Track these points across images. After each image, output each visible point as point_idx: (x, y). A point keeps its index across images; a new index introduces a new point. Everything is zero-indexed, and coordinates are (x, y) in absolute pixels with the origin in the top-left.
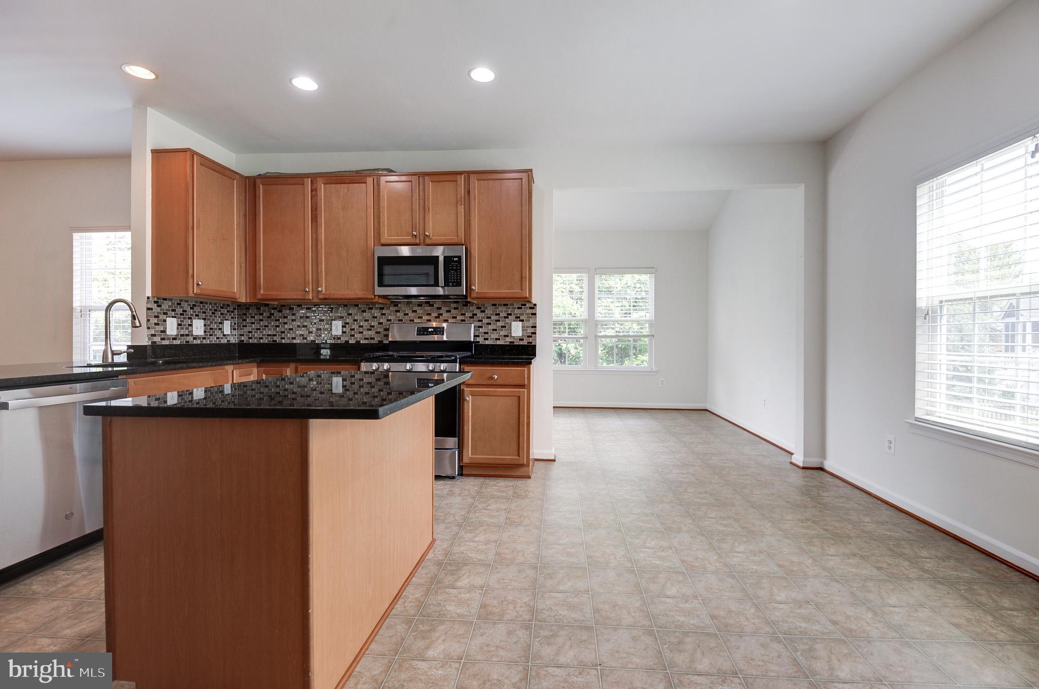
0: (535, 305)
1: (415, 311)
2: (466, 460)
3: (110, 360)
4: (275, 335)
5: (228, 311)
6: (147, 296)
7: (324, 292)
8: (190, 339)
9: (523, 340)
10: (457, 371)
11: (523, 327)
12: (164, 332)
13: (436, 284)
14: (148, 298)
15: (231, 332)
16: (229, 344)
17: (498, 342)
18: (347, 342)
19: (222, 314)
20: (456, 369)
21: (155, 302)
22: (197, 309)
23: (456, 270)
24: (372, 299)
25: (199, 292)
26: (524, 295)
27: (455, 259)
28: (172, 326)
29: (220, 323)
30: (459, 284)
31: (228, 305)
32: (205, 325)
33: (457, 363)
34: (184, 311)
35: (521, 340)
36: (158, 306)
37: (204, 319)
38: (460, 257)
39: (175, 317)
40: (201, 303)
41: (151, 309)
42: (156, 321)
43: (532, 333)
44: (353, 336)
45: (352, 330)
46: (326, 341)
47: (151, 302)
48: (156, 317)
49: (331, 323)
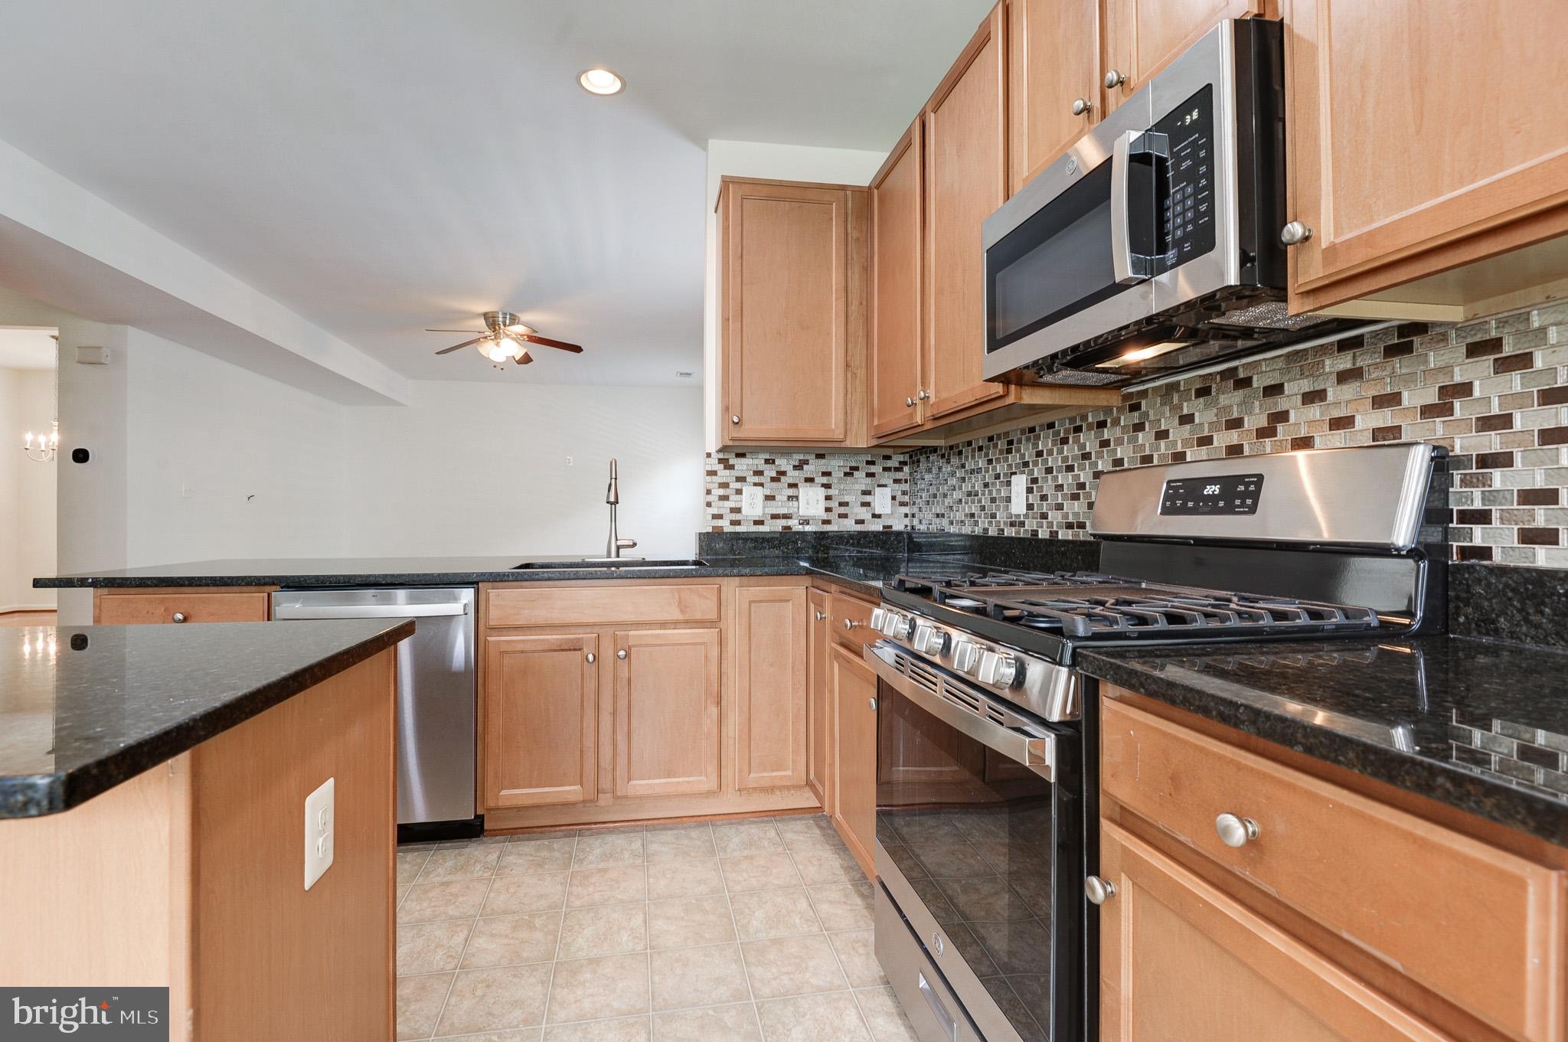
4: (943, 515)
5: (886, 469)
6: (707, 450)
7: (932, 400)
8: (793, 523)
12: (738, 510)
14: (709, 455)
15: (892, 510)
16: (888, 531)
19: (870, 475)
21: (720, 461)
22: (809, 470)
28: (753, 502)
29: (866, 492)
32: (828, 498)
34: (779, 473)
36: (727, 467)
37: (827, 486)
39: (762, 485)
40: (820, 455)
41: (714, 473)
42: (721, 492)
44: (1044, 516)
45: (1044, 498)
46: (1003, 530)
47: (714, 460)
48: (724, 485)
49: (1009, 483)
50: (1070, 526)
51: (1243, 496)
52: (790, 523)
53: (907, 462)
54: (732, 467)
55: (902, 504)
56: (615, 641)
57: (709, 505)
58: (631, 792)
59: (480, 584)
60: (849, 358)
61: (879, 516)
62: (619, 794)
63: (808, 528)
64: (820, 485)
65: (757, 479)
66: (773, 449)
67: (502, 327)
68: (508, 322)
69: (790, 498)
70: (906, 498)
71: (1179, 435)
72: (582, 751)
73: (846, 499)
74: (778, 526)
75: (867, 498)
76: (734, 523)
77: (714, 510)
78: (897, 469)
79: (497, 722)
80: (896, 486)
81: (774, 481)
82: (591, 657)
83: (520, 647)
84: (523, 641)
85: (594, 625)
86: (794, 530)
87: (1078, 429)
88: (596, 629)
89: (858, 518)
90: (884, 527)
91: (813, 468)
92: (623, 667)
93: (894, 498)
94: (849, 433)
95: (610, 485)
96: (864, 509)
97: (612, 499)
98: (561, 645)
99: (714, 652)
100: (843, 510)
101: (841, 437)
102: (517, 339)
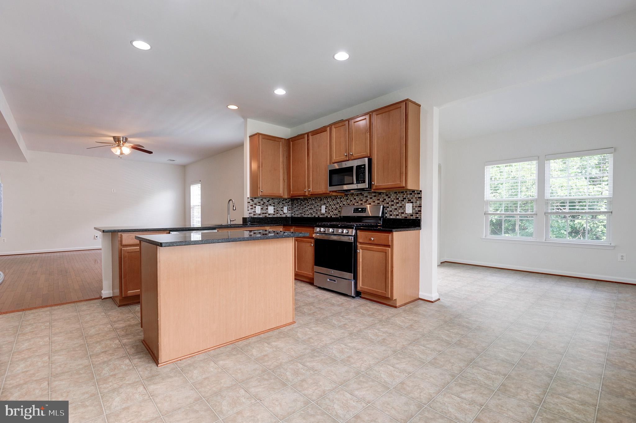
0: (421, 191)
1: (355, 199)
2: (359, 289)
3: (229, 223)
4: (302, 213)
5: (286, 202)
6: (248, 197)
7: (311, 191)
8: (267, 215)
9: (413, 215)
10: (353, 235)
11: (413, 207)
12: (255, 212)
13: (353, 183)
14: (248, 198)
15: (287, 212)
16: (286, 217)
17: (398, 217)
18: (327, 216)
19: (283, 204)
20: (352, 234)
21: (251, 200)
22: (270, 202)
23: (363, 174)
24: (329, 193)
25: (262, 194)
26: (402, 185)
27: (362, 167)
28: (258, 210)
29: (282, 208)
30: (364, 182)
31: (286, 200)
32: (274, 209)
33: (353, 229)
34: (264, 203)
35: (412, 215)
36: (252, 201)
37: (274, 206)
38: (364, 165)
39: (260, 206)
40: (272, 199)
41: (249, 202)
42: (251, 207)
43: (419, 211)
44: (329, 213)
45: (329, 210)
46: (319, 216)
47: (249, 199)
48: (252, 206)
49: (321, 207)
50: (334, 215)
51: (364, 210)
53: (290, 201)
54: (253, 201)
55: (290, 210)
57: (248, 210)
61: (285, 213)
63: (270, 216)
65: (259, 204)
66: (263, 197)
67: (122, 142)
68: (124, 141)
69: (266, 209)
71: (354, 201)
73: (278, 209)
74: (264, 215)
75: (282, 209)
76: (254, 215)
77: (249, 212)
78: (288, 202)
80: (288, 206)
81: (263, 205)
87: (336, 198)
89: (280, 214)
93: (288, 209)
95: (233, 206)
96: (282, 211)
100: (277, 212)
102: (129, 147)
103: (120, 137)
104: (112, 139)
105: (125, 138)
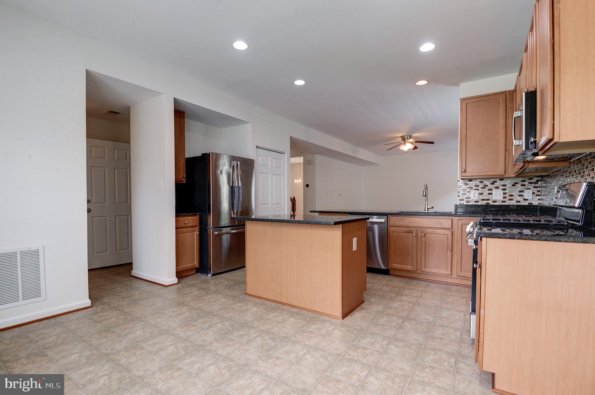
52: (489, 202)
53: (540, 180)
55: (537, 195)
56: (421, 232)
57: (458, 196)
58: (426, 271)
59: (388, 216)
60: (507, 148)
61: (527, 200)
62: (422, 270)
63: (495, 204)
64: (501, 189)
66: (482, 178)
67: (407, 140)
68: (408, 138)
69: (489, 194)
70: (539, 193)
72: (412, 258)
73: (512, 194)
74: (484, 203)
78: (535, 183)
79: (392, 248)
80: (535, 189)
81: (483, 188)
82: (415, 235)
83: (397, 231)
84: (398, 229)
85: (416, 227)
86: (490, 204)
88: (416, 228)
89: (517, 200)
90: (529, 203)
91: (499, 183)
92: (423, 239)
93: (533, 193)
94: (507, 172)
96: (520, 197)
97: (424, 195)
98: (407, 231)
99: (450, 237)
100: (510, 198)
101: (503, 174)
102: (411, 143)
103: (405, 135)
104: (400, 139)
105: (409, 135)
